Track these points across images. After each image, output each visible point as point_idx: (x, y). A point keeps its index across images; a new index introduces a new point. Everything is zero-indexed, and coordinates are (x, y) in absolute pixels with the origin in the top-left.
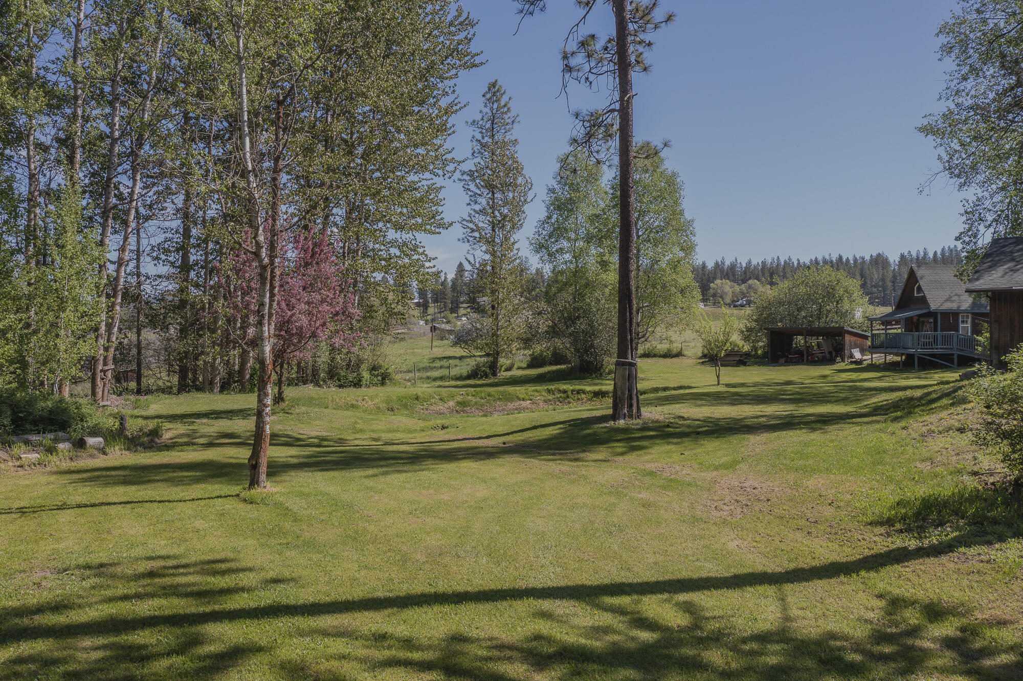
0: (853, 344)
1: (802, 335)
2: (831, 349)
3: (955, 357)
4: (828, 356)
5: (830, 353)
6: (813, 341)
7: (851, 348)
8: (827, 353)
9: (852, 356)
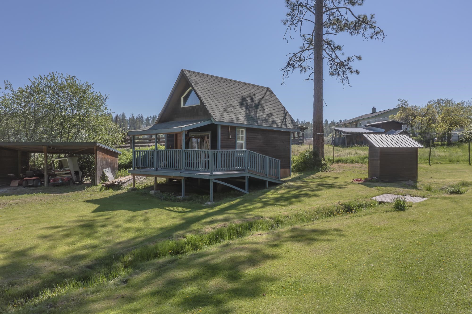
0: (105, 162)
1: (41, 152)
2: (78, 169)
3: (247, 181)
4: (74, 177)
5: (77, 173)
6: (55, 159)
7: (103, 168)
8: (73, 173)
9: (104, 178)
